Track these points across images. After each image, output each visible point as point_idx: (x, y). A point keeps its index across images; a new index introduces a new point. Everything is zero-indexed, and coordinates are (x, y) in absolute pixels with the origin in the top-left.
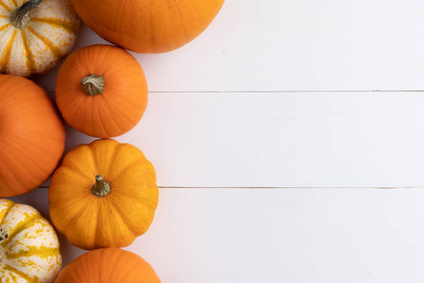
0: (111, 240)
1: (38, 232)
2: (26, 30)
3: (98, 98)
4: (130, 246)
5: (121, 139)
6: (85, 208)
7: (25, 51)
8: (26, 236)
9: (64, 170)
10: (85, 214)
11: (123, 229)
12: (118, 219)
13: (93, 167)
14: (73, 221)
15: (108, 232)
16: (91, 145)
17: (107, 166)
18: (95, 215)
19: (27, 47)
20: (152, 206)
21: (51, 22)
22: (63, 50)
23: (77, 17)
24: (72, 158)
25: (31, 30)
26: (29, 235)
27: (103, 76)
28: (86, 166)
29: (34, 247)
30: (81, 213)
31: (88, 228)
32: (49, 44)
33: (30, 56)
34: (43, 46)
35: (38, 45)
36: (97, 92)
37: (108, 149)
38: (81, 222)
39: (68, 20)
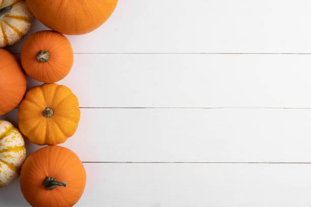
0: (54, 141)
1: (13, 138)
2: (3, 22)
3: (46, 64)
4: (65, 143)
5: (59, 83)
6: (39, 124)
7: (2, 35)
8: (6, 141)
9: (27, 102)
10: (39, 127)
11: (61, 135)
12: (58, 130)
13: (43, 100)
14: (33, 131)
15: (52, 137)
16: (41, 86)
17: (51, 99)
18: (45, 128)
19: (3, 32)
20: (76, 121)
21: (17, 18)
22: (24, 32)
23: (32, 14)
24: (31, 95)
25: (6, 22)
26: (8, 140)
27: (48, 52)
28: (39, 100)
29: (11, 147)
30: (37, 127)
31: (41, 134)
32: (16, 30)
33: (5, 37)
34: (12, 31)
35: (10, 31)
36: (45, 61)
37: (51, 89)
38: (37, 132)
39: (27, 16)
